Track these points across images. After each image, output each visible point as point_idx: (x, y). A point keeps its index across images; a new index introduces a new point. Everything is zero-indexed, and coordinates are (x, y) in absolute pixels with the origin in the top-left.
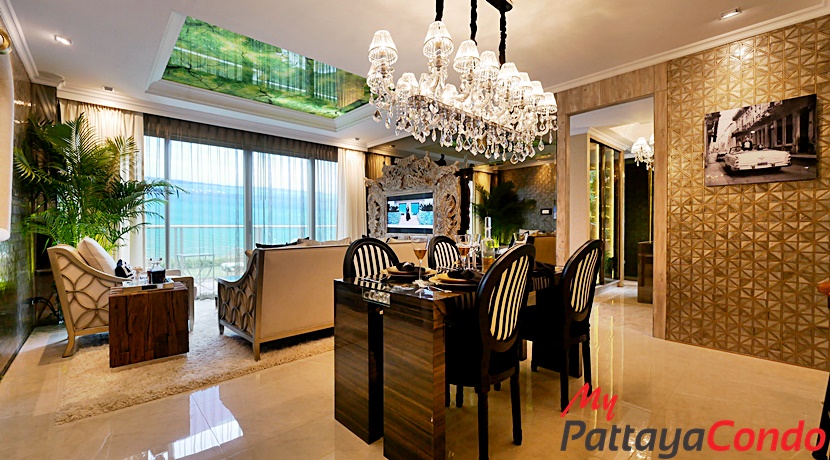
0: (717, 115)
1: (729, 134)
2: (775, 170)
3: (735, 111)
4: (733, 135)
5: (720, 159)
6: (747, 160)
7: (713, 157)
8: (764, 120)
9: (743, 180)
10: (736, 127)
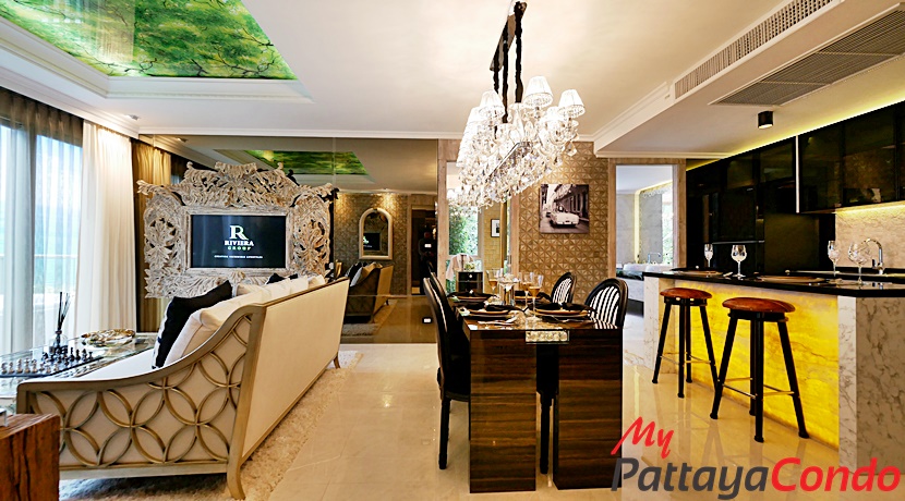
0: (546, 186)
1: (552, 200)
2: (572, 226)
3: (555, 186)
4: (555, 201)
5: (548, 215)
6: (561, 218)
7: (544, 214)
8: (568, 195)
9: (559, 231)
10: (556, 196)
